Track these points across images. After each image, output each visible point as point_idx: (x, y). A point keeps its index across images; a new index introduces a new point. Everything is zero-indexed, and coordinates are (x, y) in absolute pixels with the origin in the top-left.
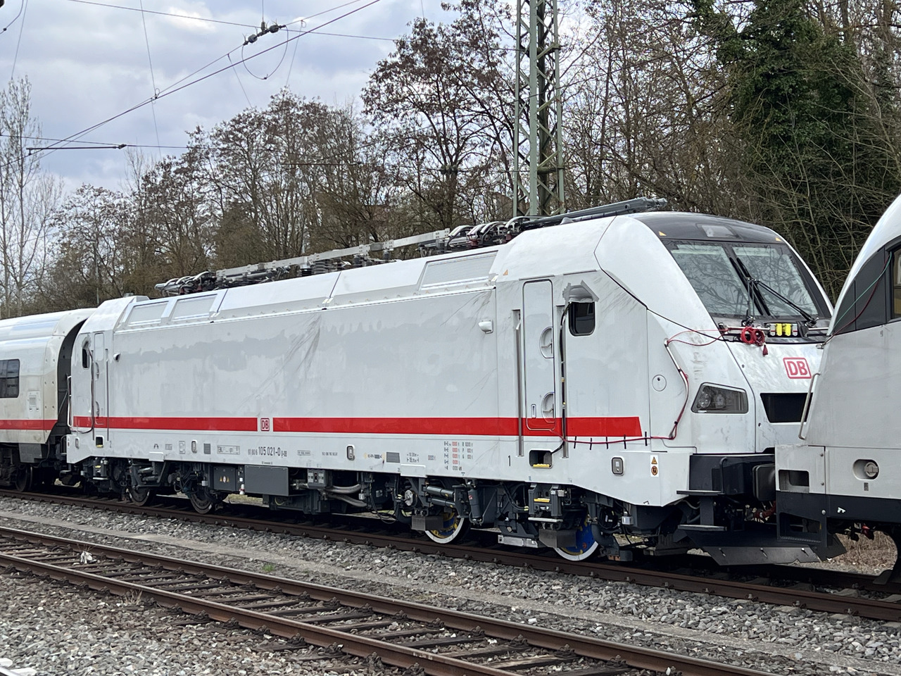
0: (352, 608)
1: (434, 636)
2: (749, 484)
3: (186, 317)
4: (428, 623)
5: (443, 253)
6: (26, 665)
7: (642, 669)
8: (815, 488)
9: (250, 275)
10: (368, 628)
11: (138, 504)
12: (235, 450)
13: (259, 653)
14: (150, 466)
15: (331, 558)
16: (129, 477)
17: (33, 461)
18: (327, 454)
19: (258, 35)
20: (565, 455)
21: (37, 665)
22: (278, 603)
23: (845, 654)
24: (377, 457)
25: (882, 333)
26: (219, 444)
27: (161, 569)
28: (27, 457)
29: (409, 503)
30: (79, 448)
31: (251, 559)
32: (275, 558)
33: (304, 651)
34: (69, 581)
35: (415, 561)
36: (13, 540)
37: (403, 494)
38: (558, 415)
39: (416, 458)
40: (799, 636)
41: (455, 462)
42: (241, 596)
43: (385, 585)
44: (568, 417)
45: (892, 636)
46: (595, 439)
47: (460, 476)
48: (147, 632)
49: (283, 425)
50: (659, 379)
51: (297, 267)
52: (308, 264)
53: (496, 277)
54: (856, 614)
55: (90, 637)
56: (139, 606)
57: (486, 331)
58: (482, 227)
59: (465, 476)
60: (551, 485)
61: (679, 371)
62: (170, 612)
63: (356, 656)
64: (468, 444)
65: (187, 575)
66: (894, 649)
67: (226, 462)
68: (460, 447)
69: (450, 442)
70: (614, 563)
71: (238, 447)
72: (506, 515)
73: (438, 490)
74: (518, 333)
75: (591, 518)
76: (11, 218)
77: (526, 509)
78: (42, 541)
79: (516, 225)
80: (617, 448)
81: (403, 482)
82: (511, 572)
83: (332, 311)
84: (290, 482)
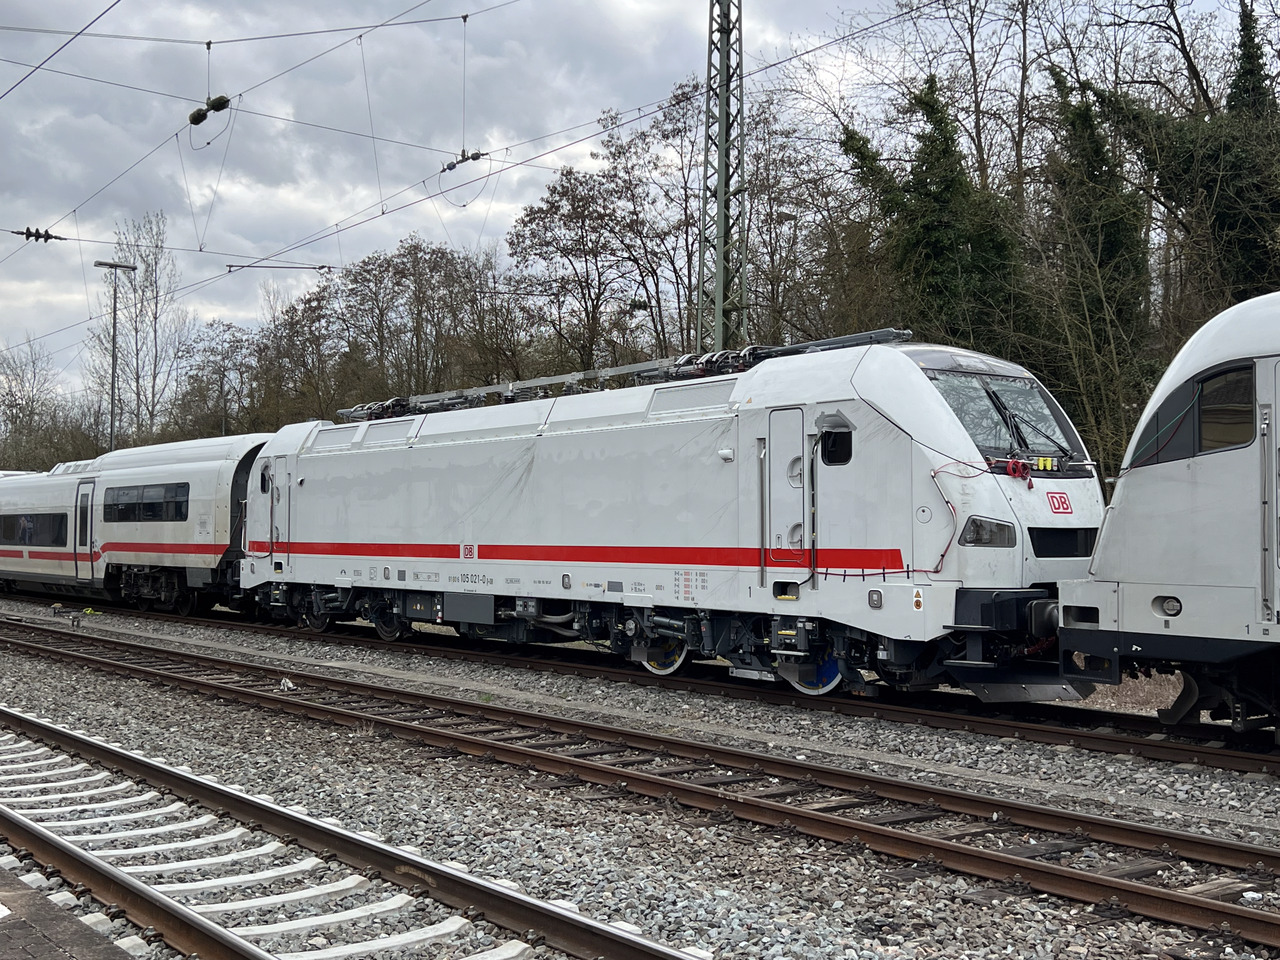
0: (601, 742)
1: (707, 773)
2: (1023, 621)
3: (380, 443)
4: (696, 760)
5: (667, 381)
6: (292, 803)
7: (961, 813)
8: (1105, 624)
9: (446, 402)
10: (632, 764)
11: (317, 631)
12: (433, 578)
13: (537, 791)
14: (336, 592)
15: (545, 689)
16: (310, 603)
17: (201, 586)
18: (539, 582)
19: (458, 163)
20: (814, 587)
21: (304, 803)
22: (519, 735)
23: (1154, 796)
24: (597, 586)
25: (1188, 466)
26: (415, 571)
27: (372, 698)
28: (193, 582)
29: (630, 634)
30: (254, 573)
31: (461, 689)
32: (487, 688)
33: (581, 789)
34: (281, 708)
35: (639, 693)
36: (197, 665)
37: (624, 624)
38: (807, 546)
39: (641, 588)
40: (1096, 777)
41: (686, 592)
42: (473, 728)
43: (618, 717)
44: (819, 548)
45: (1195, 778)
46: (850, 571)
47: (694, 606)
48: (402, 766)
49: (488, 552)
50: (923, 511)
51: (499, 395)
52: (512, 391)
53: (737, 405)
54: (1139, 755)
55: (342, 770)
56: (374, 737)
57: (726, 460)
58: (713, 356)
59: (698, 607)
60: (797, 617)
61: (947, 502)
62: (410, 743)
63: (645, 796)
64: (702, 574)
65: (402, 704)
66: (1206, 792)
67: (423, 589)
68: (693, 577)
69: (682, 572)
70: (859, 698)
71: (437, 575)
72: (741, 647)
73: (668, 620)
74: (762, 462)
75: (839, 652)
76: (144, 348)
77: (766, 641)
78: (229, 667)
79: (750, 354)
80: (874, 581)
81: (622, 612)
82: (748, 706)
83: (547, 438)
84: (496, 611)
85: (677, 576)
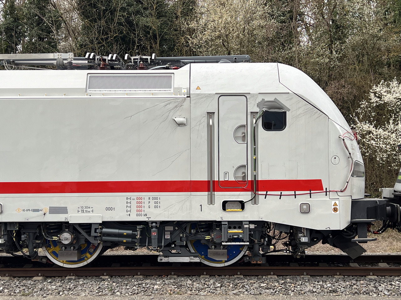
20: (256, 204)
29: (66, 242)
38: (250, 178)
41: (140, 211)
44: (260, 179)
61: (350, 153)
68: (146, 201)
73: (115, 231)
74: (211, 127)
85: (129, 201)
